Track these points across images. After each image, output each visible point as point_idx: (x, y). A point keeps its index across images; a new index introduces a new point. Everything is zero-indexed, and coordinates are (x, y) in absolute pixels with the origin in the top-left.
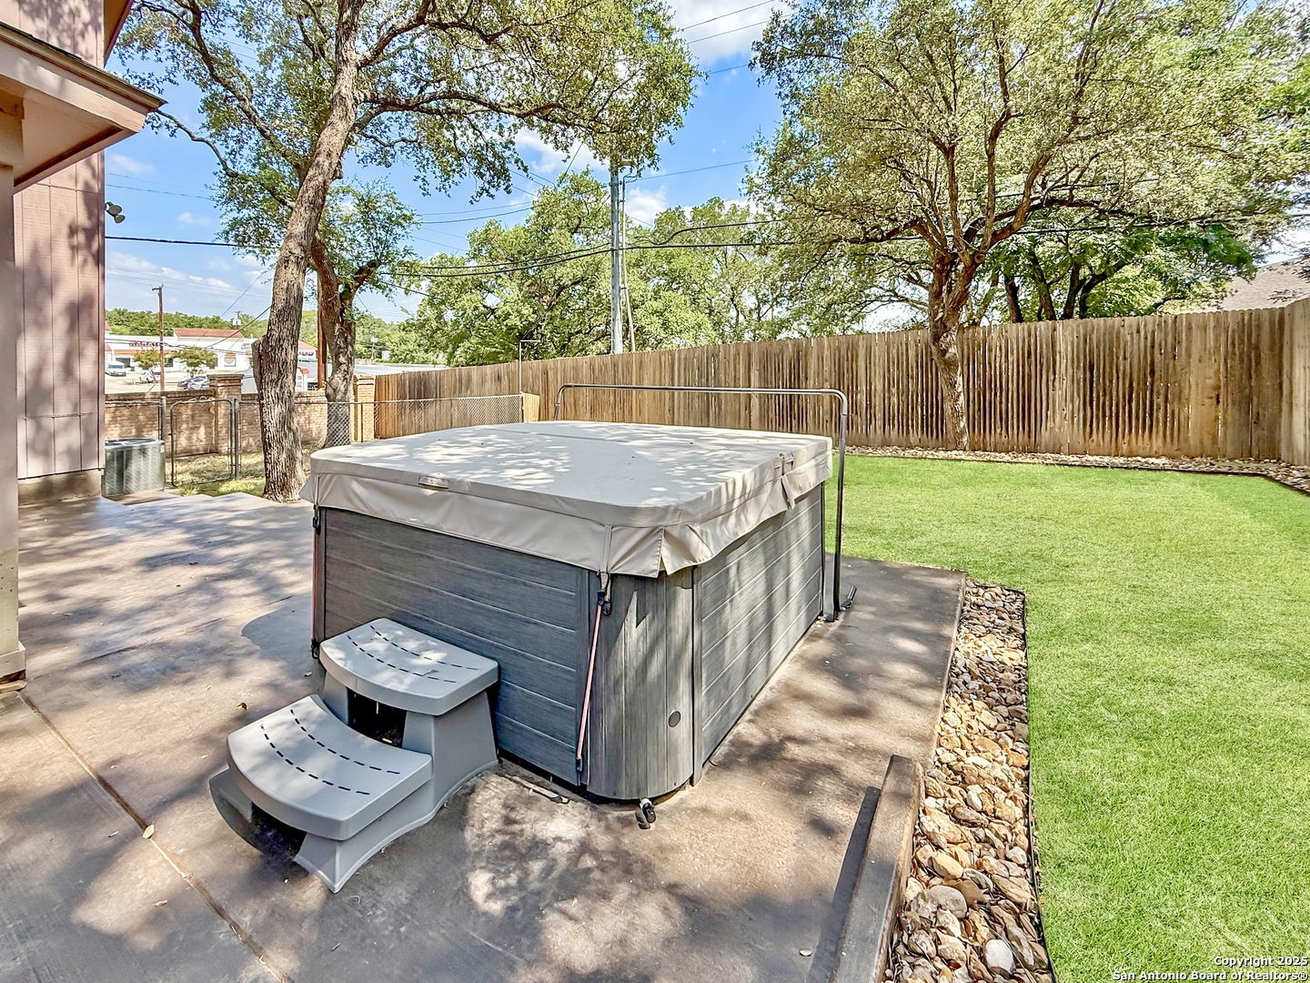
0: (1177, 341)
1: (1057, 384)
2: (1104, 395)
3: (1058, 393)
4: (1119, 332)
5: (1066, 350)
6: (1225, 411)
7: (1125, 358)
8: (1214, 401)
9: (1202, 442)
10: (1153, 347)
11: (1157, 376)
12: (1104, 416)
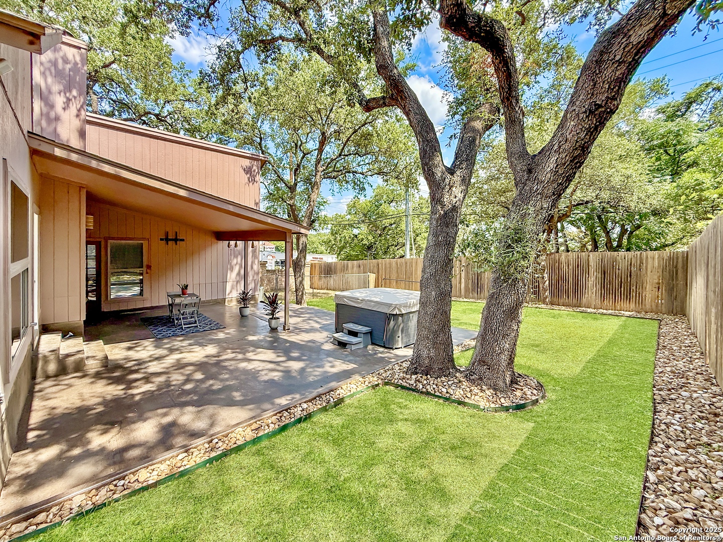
0: (641, 262)
1: (589, 279)
2: (610, 284)
3: (590, 283)
4: (616, 257)
5: (594, 265)
6: (662, 294)
7: (619, 269)
8: (657, 290)
9: (651, 306)
10: (631, 265)
11: (632, 277)
12: (609, 293)
